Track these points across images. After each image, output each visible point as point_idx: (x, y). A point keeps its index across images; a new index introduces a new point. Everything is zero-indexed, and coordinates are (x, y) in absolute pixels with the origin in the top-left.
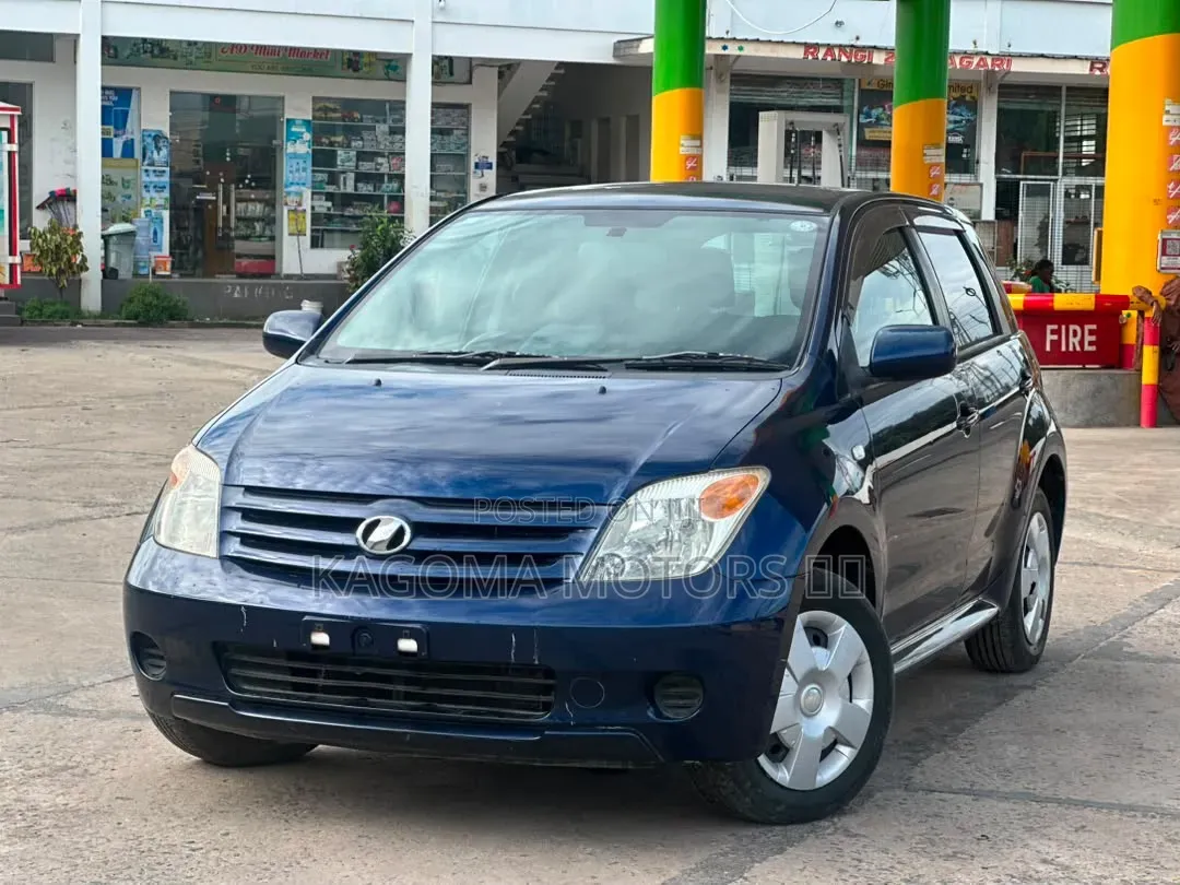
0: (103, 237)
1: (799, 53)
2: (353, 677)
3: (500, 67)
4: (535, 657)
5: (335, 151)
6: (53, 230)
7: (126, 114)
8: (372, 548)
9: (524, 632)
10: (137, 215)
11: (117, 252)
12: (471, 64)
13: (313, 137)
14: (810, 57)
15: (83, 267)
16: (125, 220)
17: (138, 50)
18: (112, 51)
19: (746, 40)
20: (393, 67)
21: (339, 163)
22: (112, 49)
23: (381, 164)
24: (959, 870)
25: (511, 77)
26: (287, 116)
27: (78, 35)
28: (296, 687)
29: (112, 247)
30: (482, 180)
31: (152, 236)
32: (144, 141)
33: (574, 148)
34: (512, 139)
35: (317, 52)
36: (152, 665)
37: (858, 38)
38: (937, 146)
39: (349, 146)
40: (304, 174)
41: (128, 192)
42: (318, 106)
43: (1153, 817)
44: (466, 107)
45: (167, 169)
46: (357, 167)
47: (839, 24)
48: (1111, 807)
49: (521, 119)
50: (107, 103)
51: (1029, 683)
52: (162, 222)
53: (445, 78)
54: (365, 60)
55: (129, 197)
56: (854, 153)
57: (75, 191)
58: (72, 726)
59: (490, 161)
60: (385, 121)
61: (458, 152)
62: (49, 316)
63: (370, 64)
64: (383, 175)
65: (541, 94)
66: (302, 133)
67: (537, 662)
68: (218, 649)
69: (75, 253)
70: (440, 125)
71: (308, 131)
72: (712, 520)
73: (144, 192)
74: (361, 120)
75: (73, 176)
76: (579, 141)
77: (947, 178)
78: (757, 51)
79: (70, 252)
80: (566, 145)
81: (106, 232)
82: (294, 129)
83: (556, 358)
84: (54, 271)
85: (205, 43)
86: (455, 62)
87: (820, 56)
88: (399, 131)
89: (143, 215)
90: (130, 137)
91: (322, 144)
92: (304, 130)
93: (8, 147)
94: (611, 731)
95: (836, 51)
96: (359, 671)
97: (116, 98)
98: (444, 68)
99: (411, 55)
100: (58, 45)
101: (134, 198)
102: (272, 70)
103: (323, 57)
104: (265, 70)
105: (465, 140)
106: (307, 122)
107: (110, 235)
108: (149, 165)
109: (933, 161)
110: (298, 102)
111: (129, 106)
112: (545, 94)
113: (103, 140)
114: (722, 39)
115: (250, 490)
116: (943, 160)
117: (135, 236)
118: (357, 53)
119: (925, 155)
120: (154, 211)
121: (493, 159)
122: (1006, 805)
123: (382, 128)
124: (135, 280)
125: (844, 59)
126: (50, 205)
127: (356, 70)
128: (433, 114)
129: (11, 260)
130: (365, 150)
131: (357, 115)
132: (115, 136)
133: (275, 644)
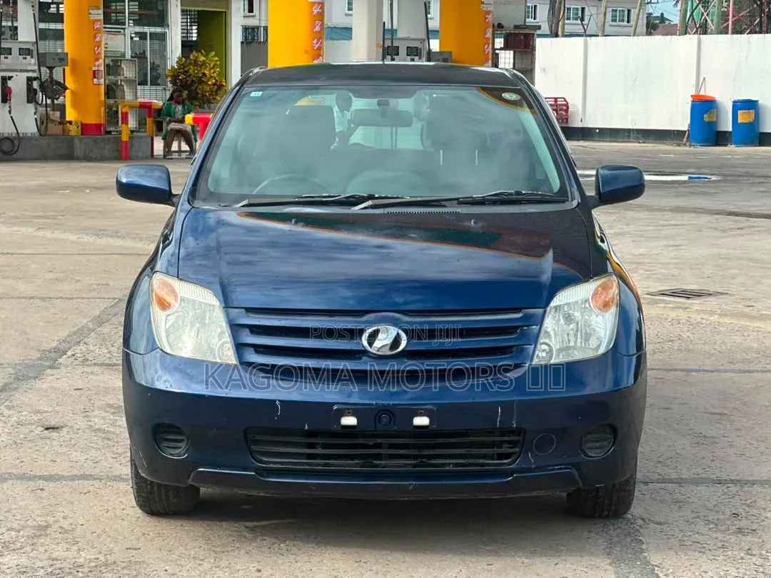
4: (514, 422)
8: (378, 351)
36: (169, 447)
38: (97, 8)
67: (514, 426)
83: (408, 199)
94: (558, 469)
109: (96, 18)
115: (249, 310)
116: (102, 18)
119: (90, 14)
133: (306, 428)
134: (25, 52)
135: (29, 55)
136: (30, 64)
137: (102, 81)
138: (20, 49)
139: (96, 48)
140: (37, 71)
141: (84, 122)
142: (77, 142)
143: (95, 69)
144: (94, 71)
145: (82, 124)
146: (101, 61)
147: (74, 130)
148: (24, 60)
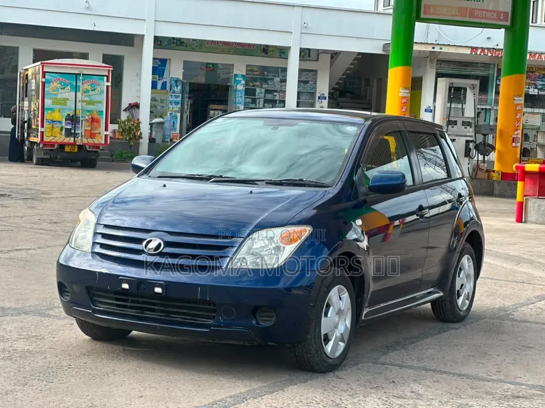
0: (150, 124)
1: (468, 51)
2: (138, 302)
3: (332, 54)
4: (208, 297)
5: (256, 89)
6: (129, 120)
7: (164, 71)
8: (148, 250)
9: (203, 287)
10: (166, 115)
11: (155, 131)
12: (318, 52)
13: (246, 82)
14: (474, 53)
15: (140, 137)
16: (161, 117)
17: (171, 42)
18: (159, 43)
19: (444, 45)
20: (283, 52)
21: (257, 94)
22: (160, 42)
23: (276, 96)
24: (373, 393)
25: (337, 58)
26: (234, 73)
27: (144, 35)
28: (118, 306)
29: (154, 129)
30: (321, 105)
31: (172, 124)
32: (171, 82)
33: (366, 91)
34: (337, 86)
35: (249, 45)
36: (66, 295)
37: (497, 45)
38: (520, 96)
39: (261, 87)
40: (241, 99)
41: (163, 105)
42: (249, 68)
43: (471, 379)
44: (315, 71)
45: (180, 95)
46: (265, 96)
47: (489, 38)
48: (454, 374)
49: (341, 78)
50: (156, 65)
51: (456, 327)
52: (177, 118)
53: (306, 58)
54: (271, 49)
55: (163, 107)
56: (493, 98)
57: (139, 104)
58: (46, 321)
59: (325, 96)
60: (278, 76)
61: (311, 91)
62: (125, 158)
63: (273, 51)
64: (276, 100)
65: (350, 66)
66: (241, 81)
67: (208, 299)
68: (89, 289)
69: (138, 131)
70: (302, 79)
71: (243, 79)
72: (284, 246)
73: (170, 104)
74: (268, 76)
75: (139, 97)
76: (368, 88)
77: (525, 110)
78: (448, 50)
79: (135, 130)
80: (362, 89)
81: (151, 122)
82: (237, 79)
83: (238, 178)
84: (128, 139)
85: (200, 40)
86: (311, 52)
87: (478, 53)
88: (284, 81)
89: (169, 115)
90: (165, 80)
91: (249, 86)
92: (242, 79)
93: (107, 84)
94: (238, 329)
95: (486, 51)
96: (141, 300)
97: (160, 63)
98: (305, 54)
99: (290, 47)
100: (136, 39)
101: (165, 108)
102: (229, 52)
103: (252, 47)
104: (226, 53)
105: (314, 86)
106: (243, 76)
107: (153, 124)
108: (173, 93)
109: (518, 103)
110: (240, 67)
111: (165, 67)
112: (352, 66)
113: (152, 82)
114: (432, 44)
115: (106, 226)
116: (523, 102)
117: (164, 124)
118: (267, 46)
119: (514, 100)
120: (174, 113)
121: (327, 95)
122: (411, 371)
123: (277, 79)
124: (164, 143)
125: (489, 54)
126: (129, 109)
127: (266, 53)
128: (299, 74)
129: (105, 133)
130: (269, 89)
131: (266, 73)
132: (159, 80)
133: (109, 288)
134: (466, 124)
135: (469, 126)
136: (469, 132)
137: (519, 145)
138: (463, 122)
139: (516, 123)
140: (474, 137)
141: (504, 171)
142: (496, 184)
143: (514, 136)
144: (514, 138)
145: (502, 173)
146: (520, 132)
147: (495, 177)
148: (466, 129)
